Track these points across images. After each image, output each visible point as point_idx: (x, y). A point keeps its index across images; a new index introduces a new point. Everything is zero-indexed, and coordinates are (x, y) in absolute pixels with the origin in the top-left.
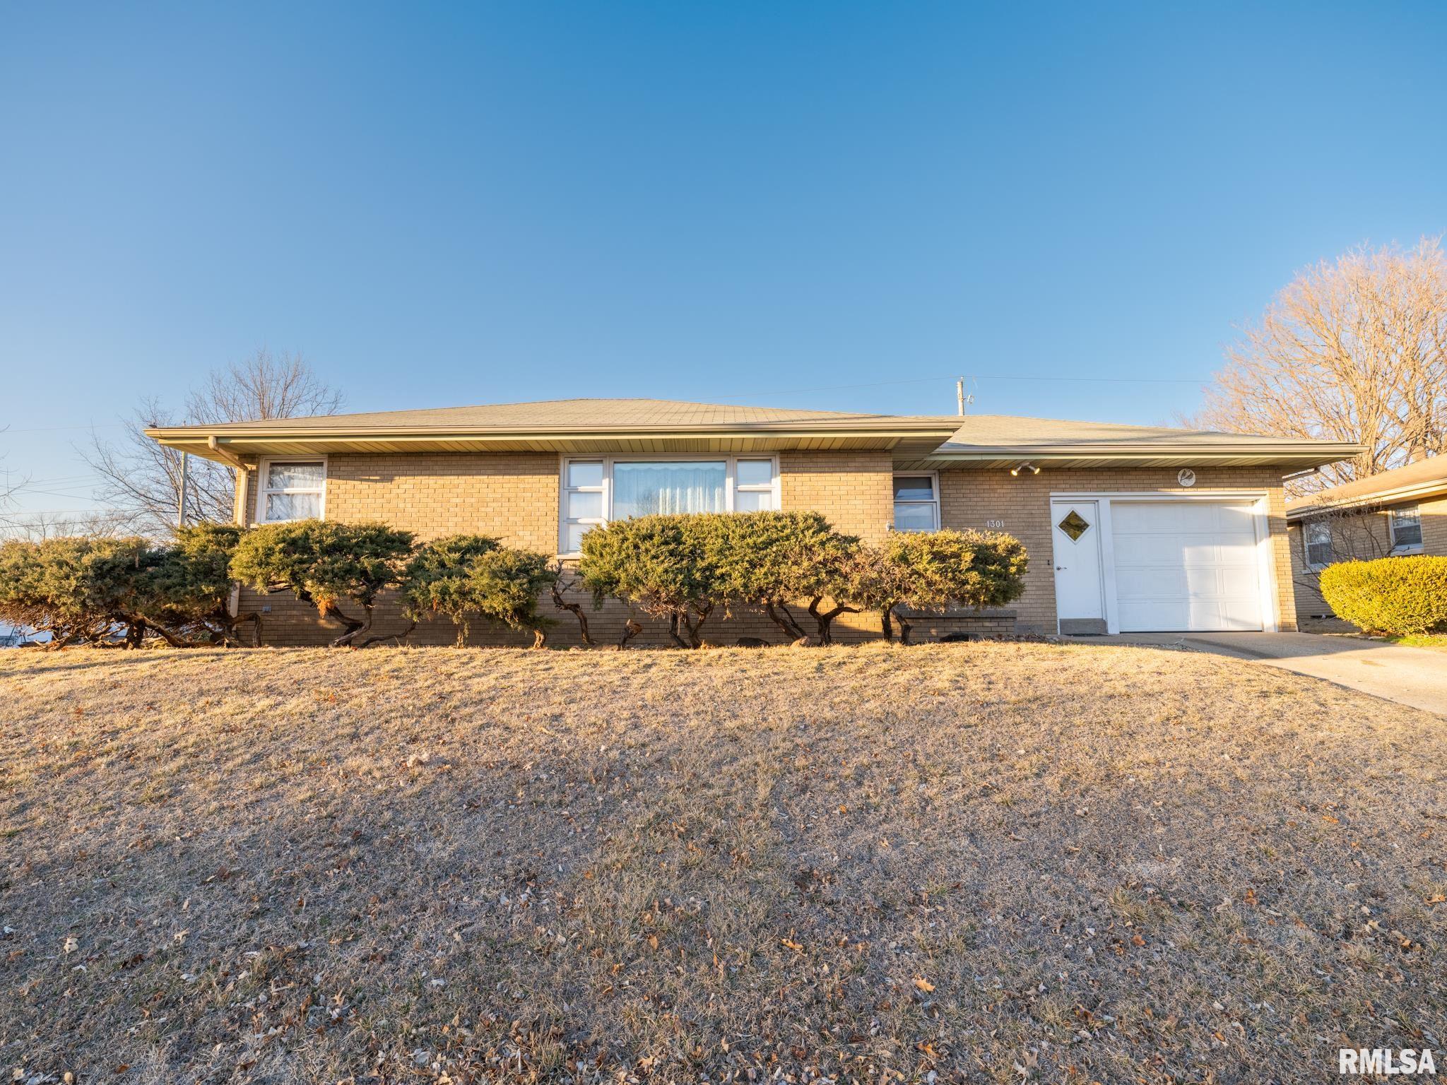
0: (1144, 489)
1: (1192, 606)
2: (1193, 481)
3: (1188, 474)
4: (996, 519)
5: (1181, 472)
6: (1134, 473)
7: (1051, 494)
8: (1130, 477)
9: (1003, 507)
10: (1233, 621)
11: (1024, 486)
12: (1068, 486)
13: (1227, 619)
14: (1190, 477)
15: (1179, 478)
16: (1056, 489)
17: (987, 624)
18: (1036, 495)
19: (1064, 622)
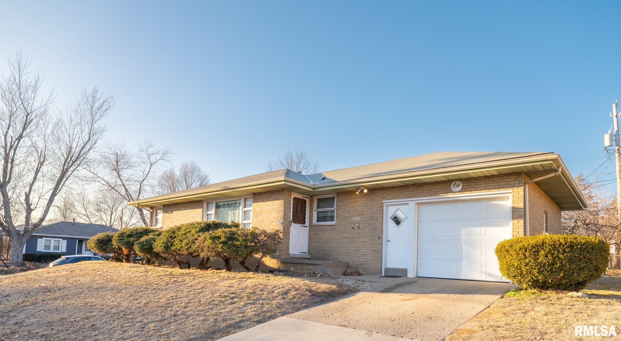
0: (431, 195)
1: (464, 264)
2: (460, 188)
3: (457, 184)
4: (357, 216)
5: (453, 183)
6: (426, 186)
7: (383, 202)
8: (424, 189)
9: (361, 210)
10: (490, 275)
11: (371, 199)
12: (391, 197)
13: (486, 273)
14: (458, 186)
15: (452, 186)
16: (386, 198)
17: (310, 267)
18: (376, 202)
19: (387, 270)
